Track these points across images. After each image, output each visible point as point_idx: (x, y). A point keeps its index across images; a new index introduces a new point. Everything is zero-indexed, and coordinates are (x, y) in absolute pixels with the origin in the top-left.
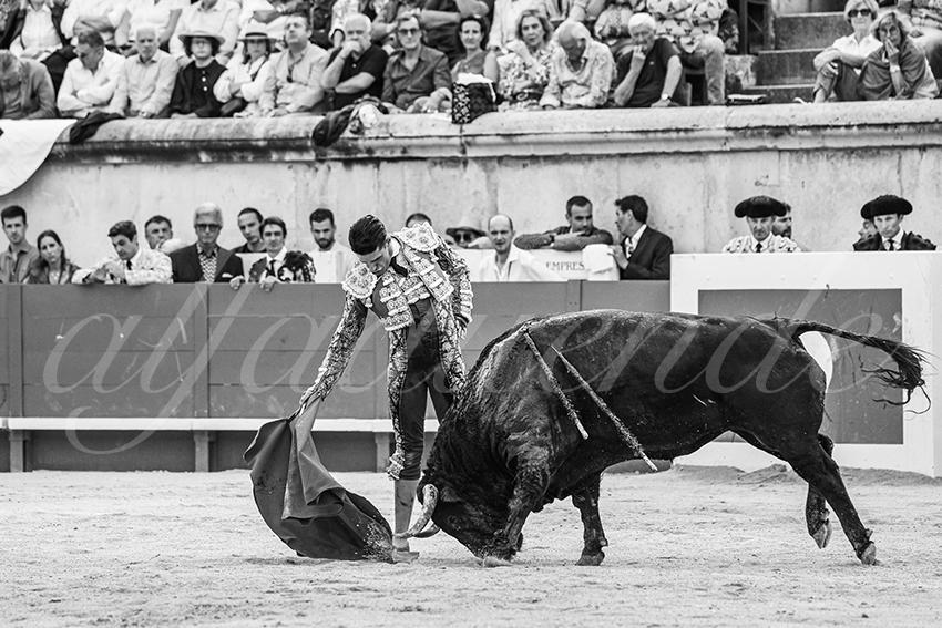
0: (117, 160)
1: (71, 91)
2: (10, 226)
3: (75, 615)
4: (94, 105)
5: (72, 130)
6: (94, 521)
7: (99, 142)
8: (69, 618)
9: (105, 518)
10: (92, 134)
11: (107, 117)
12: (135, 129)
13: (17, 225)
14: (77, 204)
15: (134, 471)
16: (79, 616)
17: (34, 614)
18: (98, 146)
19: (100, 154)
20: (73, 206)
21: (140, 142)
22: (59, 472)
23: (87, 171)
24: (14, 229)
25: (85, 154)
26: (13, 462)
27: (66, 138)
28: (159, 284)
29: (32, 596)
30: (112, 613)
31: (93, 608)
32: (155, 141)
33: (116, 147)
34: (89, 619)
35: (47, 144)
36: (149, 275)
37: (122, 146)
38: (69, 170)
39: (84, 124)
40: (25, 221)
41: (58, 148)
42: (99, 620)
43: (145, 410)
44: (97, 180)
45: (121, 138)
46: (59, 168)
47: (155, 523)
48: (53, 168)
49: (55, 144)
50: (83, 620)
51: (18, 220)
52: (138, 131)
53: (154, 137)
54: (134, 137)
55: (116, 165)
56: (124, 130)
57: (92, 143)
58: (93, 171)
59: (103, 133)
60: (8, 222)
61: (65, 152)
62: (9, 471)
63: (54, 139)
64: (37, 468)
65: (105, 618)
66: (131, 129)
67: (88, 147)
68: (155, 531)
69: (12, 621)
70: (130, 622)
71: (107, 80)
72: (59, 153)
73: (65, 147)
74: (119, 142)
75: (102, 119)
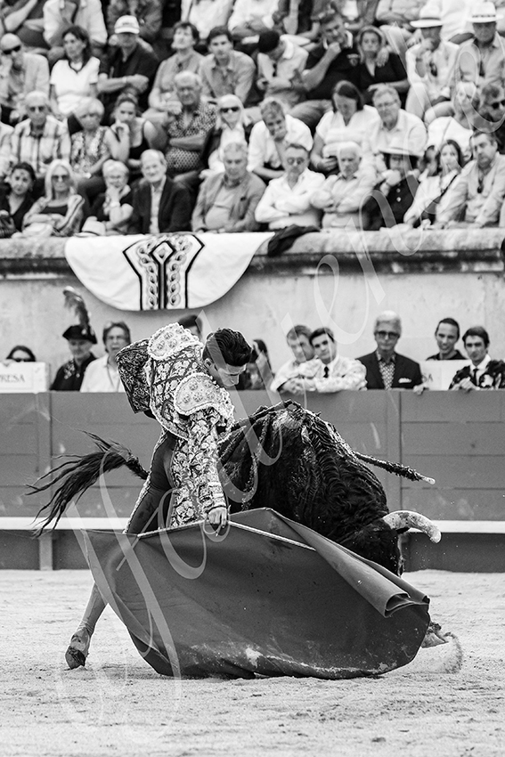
0: (312, 271)
1: (271, 203)
3: (275, 709)
4: (291, 215)
5: (270, 243)
7: (296, 255)
8: (270, 712)
10: (290, 246)
11: (305, 230)
12: (331, 242)
14: (274, 314)
16: (279, 710)
17: (237, 708)
18: (295, 259)
19: (298, 265)
20: (271, 316)
21: (335, 254)
23: (284, 282)
25: (282, 266)
27: (264, 250)
28: (346, 390)
29: (234, 690)
30: (310, 708)
31: (292, 703)
32: (350, 253)
33: (312, 259)
34: (288, 713)
35: (246, 256)
36: (338, 382)
37: (317, 258)
38: (267, 281)
39: (282, 237)
41: (257, 260)
42: (298, 715)
44: (294, 290)
45: (317, 250)
46: (257, 279)
48: (252, 279)
49: (254, 256)
50: (283, 714)
52: (333, 244)
53: (348, 249)
54: (329, 248)
55: (312, 276)
56: (319, 243)
57: (289, 255)
58: (289, 283)
59: (300, 246)
61: (264, 264)
63: (252, 251)
65: (304, 712)
66: (326, 242)
67: (285, 259)
69: (217, 714)
70: (328, 717)
71: (305, 192)
72: (258, 265)
73: (263, 259)
74: (315, 254)
75: (298, 232)
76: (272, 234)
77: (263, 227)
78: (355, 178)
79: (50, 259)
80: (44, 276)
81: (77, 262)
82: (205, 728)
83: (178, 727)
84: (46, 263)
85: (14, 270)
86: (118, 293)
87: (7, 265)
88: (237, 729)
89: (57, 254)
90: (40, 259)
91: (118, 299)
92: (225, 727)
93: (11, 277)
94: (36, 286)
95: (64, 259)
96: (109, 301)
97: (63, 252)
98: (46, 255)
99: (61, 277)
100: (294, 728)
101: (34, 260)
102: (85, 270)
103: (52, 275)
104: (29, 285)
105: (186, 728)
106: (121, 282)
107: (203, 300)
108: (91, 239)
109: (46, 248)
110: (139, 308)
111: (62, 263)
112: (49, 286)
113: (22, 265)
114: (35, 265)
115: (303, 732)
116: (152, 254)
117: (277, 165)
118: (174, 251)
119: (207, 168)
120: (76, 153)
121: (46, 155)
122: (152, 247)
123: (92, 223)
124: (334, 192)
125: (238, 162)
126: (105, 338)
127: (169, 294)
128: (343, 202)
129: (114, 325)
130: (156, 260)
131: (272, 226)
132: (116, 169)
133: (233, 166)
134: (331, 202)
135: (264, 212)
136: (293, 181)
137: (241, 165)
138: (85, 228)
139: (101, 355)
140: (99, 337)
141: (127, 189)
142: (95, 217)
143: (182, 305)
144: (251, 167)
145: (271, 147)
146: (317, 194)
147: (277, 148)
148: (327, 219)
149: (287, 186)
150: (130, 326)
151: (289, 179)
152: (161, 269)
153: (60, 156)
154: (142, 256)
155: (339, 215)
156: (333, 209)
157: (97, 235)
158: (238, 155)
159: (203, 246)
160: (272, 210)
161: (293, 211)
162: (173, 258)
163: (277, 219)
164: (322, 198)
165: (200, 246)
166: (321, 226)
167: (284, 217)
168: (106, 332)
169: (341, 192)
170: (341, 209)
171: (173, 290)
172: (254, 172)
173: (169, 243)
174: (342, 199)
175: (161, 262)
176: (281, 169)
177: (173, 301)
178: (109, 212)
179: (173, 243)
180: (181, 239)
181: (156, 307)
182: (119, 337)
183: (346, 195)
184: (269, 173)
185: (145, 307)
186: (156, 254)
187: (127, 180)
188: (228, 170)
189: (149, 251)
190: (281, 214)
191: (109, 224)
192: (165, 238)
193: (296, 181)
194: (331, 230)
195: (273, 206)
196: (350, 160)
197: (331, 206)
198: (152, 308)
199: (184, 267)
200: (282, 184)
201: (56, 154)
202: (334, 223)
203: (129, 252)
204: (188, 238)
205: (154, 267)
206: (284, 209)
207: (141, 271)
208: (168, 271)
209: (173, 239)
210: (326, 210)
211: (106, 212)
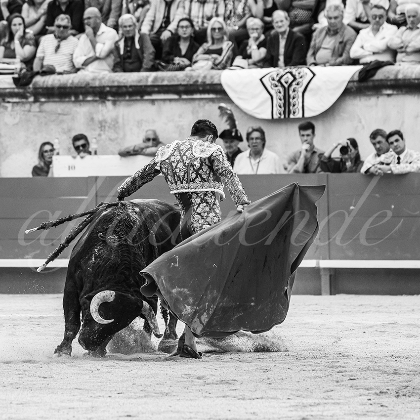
0: (389, 92)
1: (360, 45)
2: (303, 135)
3: (365, 389)
4: (374, 53)
5: (360, 73)
6: (376, 328)
7: (377, 80)
8: (362, 390)
9: (383, 325)
10: (374, 75)
11: (383, 64)
12: (401, 72)
13: (308, 135)
14: (363, 121)
15: (402, 295)
16: (368, 389)
17: (338, 388)
18: (377, 83)
19: (378, 88)
20: (360, 122)
21: (404, 80)
22: (353, 296)
23: (370, 99)
24: (305, 138)
25: (368, 89)
26: (323, 289)
27: (356, 78)
28: (413, 172)
29: (337, 376)
30: (389, 388)
31: (376, 384)
32: (415, 79)
33: (389, 83)
34: (374, 391)
35: (343, 82)
36: (407, 167)
37: (393, 82)
38: (358, 99)
39: (368, 68)
40: (313, 132)
41: (351, 84)
42: (381, 392)
43: (409, 255)
44: (376, 105)
45: (392, 77)
46: (352, 98)
47: (416, 329)
48: (347, 98)
49: (349, 82)
50: (370, 392)
51: (309, 132)
52: (403, 73)
53: (414, 76)
54: (400, 76)
55: (389, 95)
56: (394, 72)
57: (373, 81)
58: (373, 100)
59: (380, 75)
60: (303, 132)
61: (356, 87)
62: (320, 294)
63: (348, 78)
64: (339, 293)
65: (385, 391)
66: (398, 72)
67: (370, 84)
68: (416, 334)
69: (325, 392)
70: (401, 394)
71: (384, 38)
72: (352, 88)
73: (355, 84)
74: (391, 80)
75: (379, 65)
76: (361, 67)
77: (355, 62)
78: (418, 28)
79: (212, 85)
80: (206, 96)
81: (229, 86)
82: (317, 401)
83: (299, 400)
84: (208, 87)
85: (187, 92)
86: (257, 108)
87: (181, 88)
88: (338, 401)
89: (216, 81)
90: (204, 84)
91: (255, 111)
92: (331, 401)
93: (184, 97)
94: (202, 103)
95: (220, 85)
96: (251, 113)
97: (220, 80)
98: (208, 82)
99: (219, 96)
100: (377, 401)
101: (200, 85)
102: (235, 92)
103: (211, 96)
104: (197, 102)
105: (304, 401)
106: (259, 100)
107: (314, 111)
108: (239, 71)
109: (208, 77)
110: (270, 117)
111: (219, 87)
112: (211, 103)
113: (192, 88)
114: (201, 89)
115: (384, 404)
116: (279, 81)
117: (365, 20)
118: (295, 79)
119: (317, 22)
120: (228, 12)
121: (209, 14)
122: (280, 76)
123: (239, 60)
124: (403, 38)
125: (336, 18)
126: (248, 139)
127: (291, 108)
128: (410, 45)
129: (254, 130)
130: (282, 85)
131: (362, 61)
132: (255, 24)
133: (333, 21)
134: (402, 45)
135: (356, 52)
136: (376, 30)
137: (339, 20)
138: (234, 64)
139: (246, 150)
140: (244, 137)
141: (262, 37)
142: (241, 57)
143: (300, 115)
144: (346, 21)
145: (361, 9)
146: (392, 39)
147: (364, 9)
148: (400, 56)
149: (371, 34)
150: (265, 130)
151: (373, 29)
152: (286, 91)
153: (217, 16)
154: (273, 82)
155: (408, 54)
156: (403, 50)
157: (243, 68)
158: (336, 14)
159: (314, 75)
160: (362, 50)
161: (376, 51)
162: (294, 83)
163: (365, 56)
164: (395, 43)
165: (312, 75)
166: (395, 61)
167: (370, 55)
168: (248, 134)
169: (409, 38)
170: (409, 50)
171: (294, 105)
172: (348, 25)
173: (291, 73)
174: (409, 43)
175: (286, 86)
176: (367, 22)
177: (294, 113)
178: (251, 53)
179: (294, 73)
180: (300, 70)
181: (282, 117)
182: (257, 138)
183: (412, 40)
184: (359, 25)
185: (275, 117)
186: (283, 81)
187: (262, 31)
188: (330, 24)
189: (278, 79)
190: (367, 53)
191: (251, 61)
192: (288, 70)
193: (378, 30)
194: (402, 64)
195: (362, 47)
196: (414, 16)
197: (402, 47)
198: (280, 118)
199: (301, 90)
200: (368, 32)
201: (214, 14)
202: (404, 59)
203: (264, 80)
204: (304, 70)
205: (282, 90)
206: (370, 49)
207: (273, 92)
208: (291, 92)
209: (294, 71)
210: (399, 50)
211: (249, 52)
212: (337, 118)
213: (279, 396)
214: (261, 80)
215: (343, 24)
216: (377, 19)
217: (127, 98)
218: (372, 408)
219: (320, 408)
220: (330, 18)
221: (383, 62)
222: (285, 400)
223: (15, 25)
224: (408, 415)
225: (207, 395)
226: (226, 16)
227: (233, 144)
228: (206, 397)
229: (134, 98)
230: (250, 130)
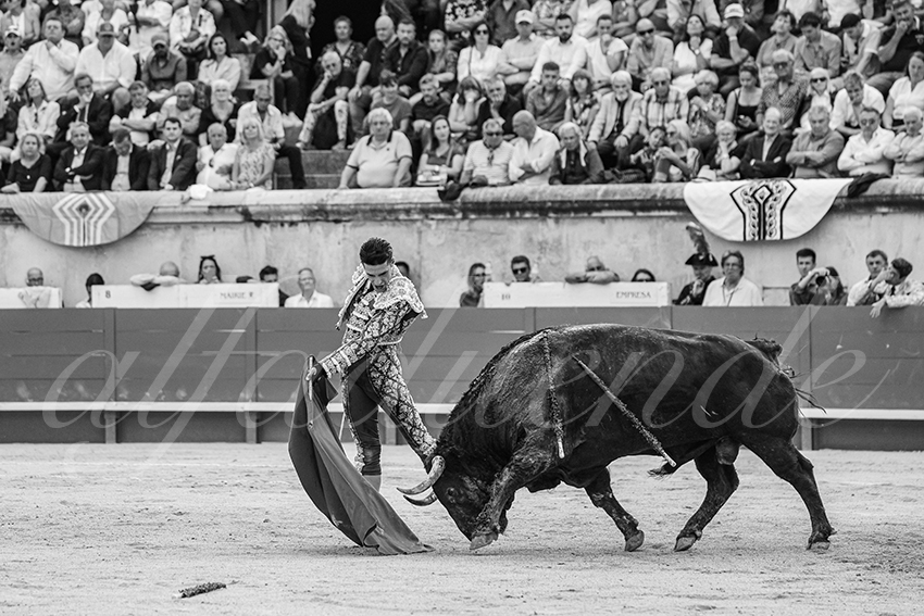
0: (885, 210)
1: (850, 155)
2: (802, 263)
4: (867, 164)
5: (850, 186)
6: (867, 490)
7: (871, 196)
9: (876, 487)
10: (866, 190)
12: (899, 186)
13: (807, 263)
14: (853, 245)
15: (898, 450)
18: (870, 200)
19: (871, 206)
20: (850, 245)
21: (902, 196)
22: (840, 451)
23: (861, 218)
24: (804, 266)
25: (859, 206)
27: (845, 193)
32: (915, 195)
33: (884, 200)
35: (831, 197)
36: (905, 299)
37: (889, 199)
38: (847, 218)
39: (860, 182)
40: (814, 261)
41: (839, 201)
43: (906, 404)
44: (869, 225)
45: (888, 192)
46: (840, 216)
47: (915, 492)
48: (835, 216)
49: (837, 197)
51: (809, 259)
52: (901, 188)
53: (914, 192)
54: (898, 192)
55: (884, 214)
56: (890, 187)
57: (866, 197)
58: (865, 219)
59: (874, 189)
60: (801, 259)
61: (845, 204)
63: (835, 194)
64: (823, 448)
66: (896, 186)
67: (862, 200)
68: (915, 498)
71: (878, 146)
72: (840, 205)
73: (844, 200)
74: (887, 196)
75: (873, 178)
76: (852, 180)
79: (672, 200)
80: (666, 213)
81: (693, 202)
82: (796, 576)
83: (774, 574)
84: (668, 203)
85: (643, 209)
86: (726, 227)
87: (637, 204)
88: (821, 576)
89: (678, 196)
90: (663, 199)
91: (726, 231)
92: (812, 576)
93: (640, 214)
94: (660, 222)
95: (683, 200)
96: (719, 234)
97: (682, 194)
98: (668, 197)
99: (681, 214)
100: (868, 577)
101: (659, 201)
102: (700, 208)
103: (672, 213)
104: (655, 221)
105: (781, 576)
106: (729, 219)
107: (795, 232)
108: (705, 184)
109: (669, 191)
110: (742, 239)
111: (681, 203)
112: (671, 222)
113: (649, 204)
114: (660, 204)
115: (876, 580)
116: (753, 196)
117: (855, 124)
118: (772, 194)
119: (799, 126)
120: (693, 114)
121: (670, 116)
122: (754, 190)
123: (705, 171)
124: (902, 146)
125: (821, 121)
126: (723, 264)
127: (767, 228)
128: (910, 154)
129: (731, 254)
130: (757, 201)
131: (851, 173)
132: (726, 128)
133: (817, 125)
134: (900, 154)
135: (845, 162)
136: (869, 137)
137: (825, 123)
138: (700, 175)
139: (720, 277)
140: (719, 261)
141: (735, 144)
142: (708, 167)
143: (778, 237)
144: (832, 126)
145: (851, 110)
146: (888, 147)
147: (855, 111)
148: (897, 167)
149: (863, 141)
150: (744, 255)
151: (864, 136)
152: (761, 208)
153: (679, 117)
154: (746, 197)
155: (907, 164)
156: (902, 159)
157: (710, 180)
158: (821, 117)
159: (795, 189)
160: (852, 161)
161: (869, 161)
162: (771, 199)
163: (856, 168)
164: (893, 151)
165: (792, 189)
166: (892, 173)
167: (861, 166)
168: (724, 259)
169: (908, 146)
170: (908, 159)
171: (770, 225)
172: (836, 130)
173: (767, 187)
174: (909, 151)
175: (761, 202)
176: (858, 127)
177: (771, 234)
178: (720, 162)
179: (771, 187)
180: (778, 183)
181: (757, 238)
182: (733, 264)
183: (912, 148)
184: (849, 131)
185: (748, 238)
186: (757, 196)
187: (734, 137)
188: (814, 129)
189: (751, 193)
190: (859, 164)
191: (719, 172)
192: (764, 182)
193: (871, 137)
194: (900, 176)
195: (852, 157)
196: (913, 122)
197: (900, 157)
198: (753, 239)
199: (780, 206)
200: (859, 140)
201: (676, 116)
202: (903, 171)
203: (734, 194)
204: (783, 183)
205: (756, 207)
206: (861, 159)
207: (745, 209)
208: (767, 209)
209: (771, 184)
210: (896, 160)
211: (717, 161)
212: (822, 240)
213: (750, 569)
214: (731, 194)
215: (829, 130)
216: (868, 124)
217: (572, 215)
218: (862, 585)
219: (800, 584)
220: (814, 122)
221: (877, 175)
222: (757, 575)
223: (439, 128)
224: (905, 594)
225: (665, 566)
226: (691, 118)
227: (704, 271)
228: (663, 569)
229: (581, 215)
230: (727, 254)
